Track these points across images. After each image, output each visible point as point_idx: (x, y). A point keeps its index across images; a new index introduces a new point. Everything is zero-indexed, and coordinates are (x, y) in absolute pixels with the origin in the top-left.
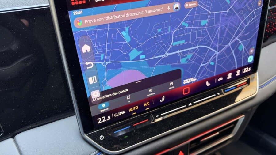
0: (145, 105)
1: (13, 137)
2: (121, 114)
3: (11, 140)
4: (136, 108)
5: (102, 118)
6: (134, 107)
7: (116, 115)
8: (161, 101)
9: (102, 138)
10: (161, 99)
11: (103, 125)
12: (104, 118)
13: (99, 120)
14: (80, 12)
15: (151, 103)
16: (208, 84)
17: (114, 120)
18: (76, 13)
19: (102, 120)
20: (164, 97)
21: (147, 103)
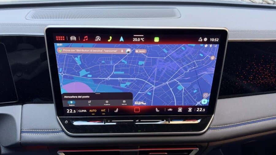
0: (102, 110)
1: (22, 105)
2: (84, 112)
3: (21, 106)
4: (95, 111)
5: (70, 110)
6: (94, 110)
7: (80, 111)
8: (115, 111)
9: (66, 122)
10: (116, 110)
11: (70, 114)
12: (71, 110)
13: (68, 110)
14: (61, 44)
15: (107, 110)
16: (157, 110)
17: (78, 114)
18: (58, 44)
19: (70, 111)
20: (117, 109)
21: (104, 110)
